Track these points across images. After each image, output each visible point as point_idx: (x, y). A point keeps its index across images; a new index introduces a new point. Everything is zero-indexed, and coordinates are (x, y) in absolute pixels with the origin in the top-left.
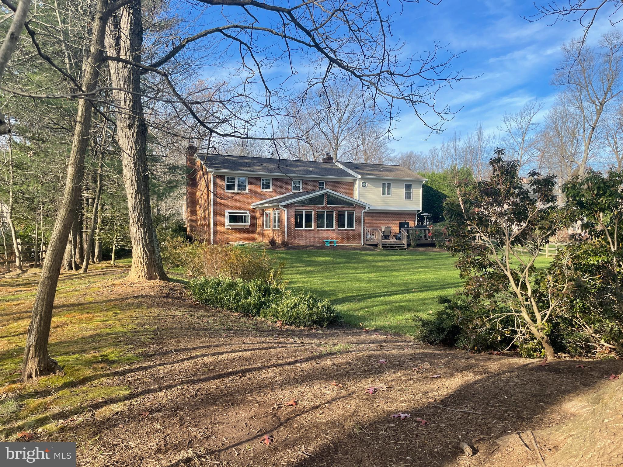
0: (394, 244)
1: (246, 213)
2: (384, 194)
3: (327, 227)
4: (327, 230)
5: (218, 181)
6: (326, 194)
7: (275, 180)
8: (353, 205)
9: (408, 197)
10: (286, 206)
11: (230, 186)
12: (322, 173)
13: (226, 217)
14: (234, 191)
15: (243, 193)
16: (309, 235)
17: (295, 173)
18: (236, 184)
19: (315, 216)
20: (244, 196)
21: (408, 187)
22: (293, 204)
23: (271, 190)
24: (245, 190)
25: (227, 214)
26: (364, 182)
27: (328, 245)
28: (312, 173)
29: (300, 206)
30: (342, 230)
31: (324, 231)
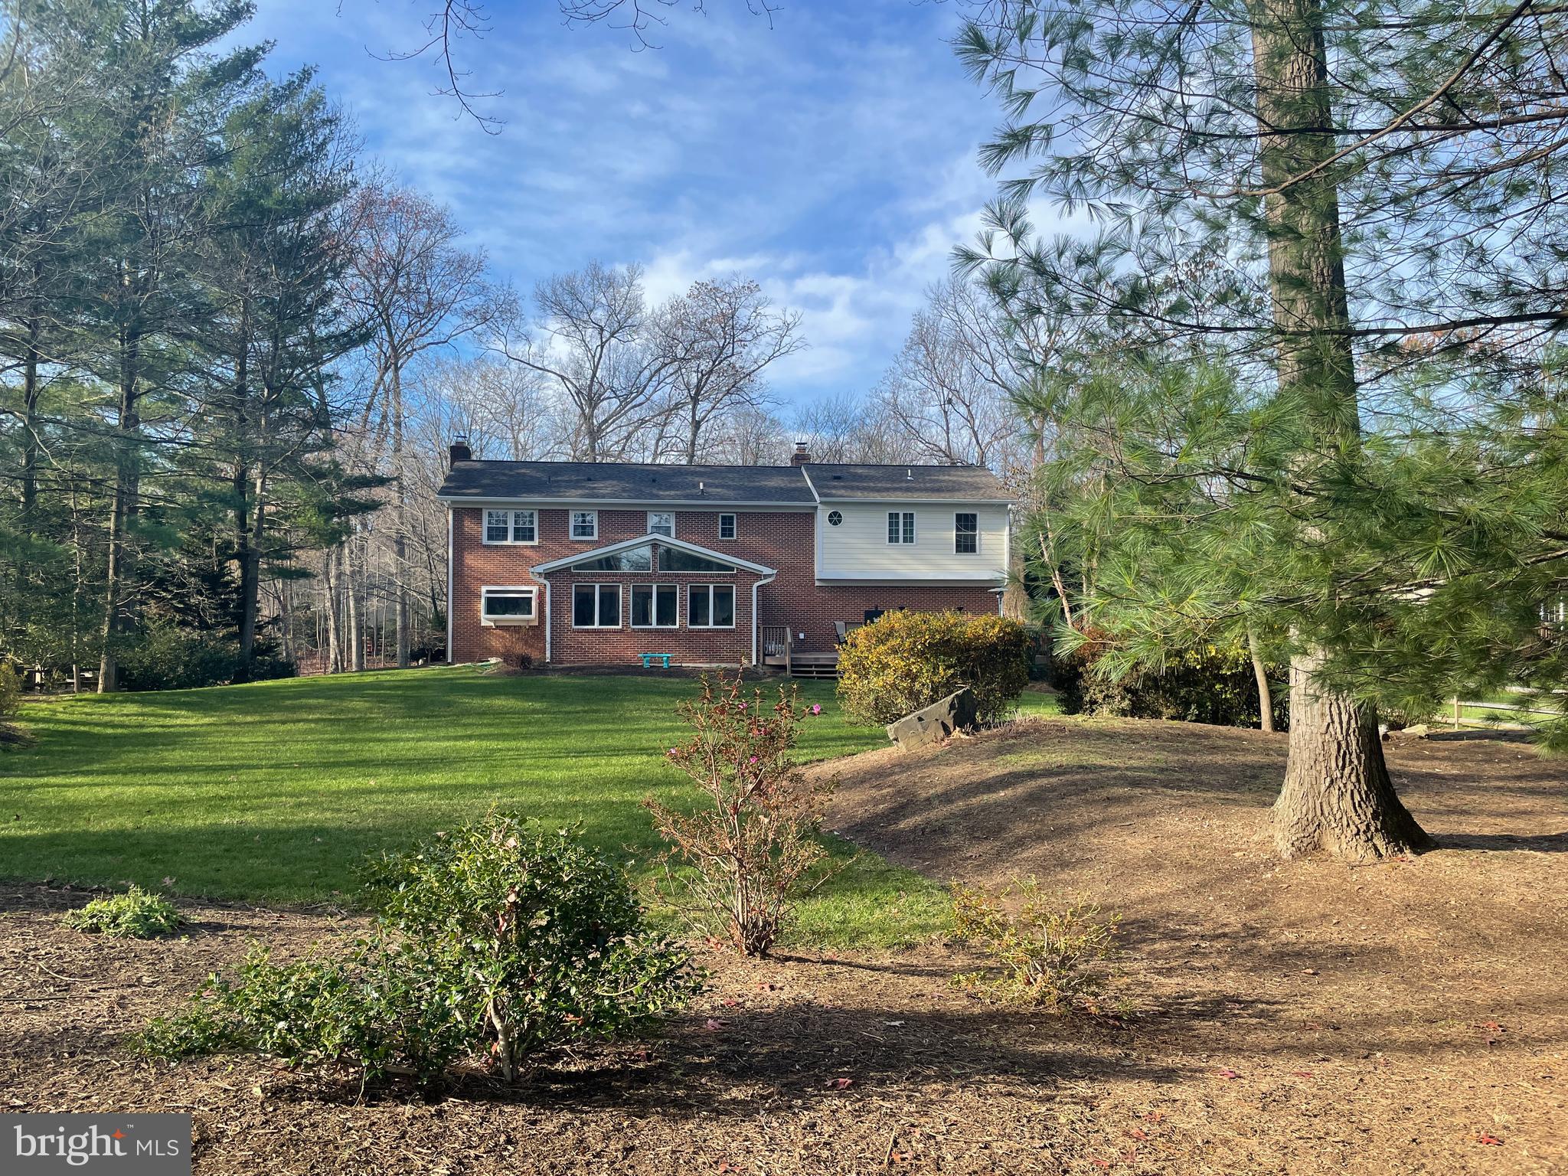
1: (531, 593)
2: (891, 539)
3: (658, 623)
4: (657, 631)
5: (467, 520)
6: (655, 545)
7: (604, 514)
8: (732, 569)
9: (966, 545)
10: (549, 575)
11: (498, 533)
12: (732, 493)
13: (483, 601)
14: (504, 543)
15: (526, 547)
16: (607, 641)
17: (658, 497)
18: (511, 526)
19: (625, 597)
20: (528, 553)
21: (966, 522)
22: (565, 571)
23: (595, 537)
24: (532, 538)
25: (484, 595)
26: (835, 513)
27: (647, 665)
28: (703, 495)
29: (586, 575)
30: (699, 631)
31: (650, 631)
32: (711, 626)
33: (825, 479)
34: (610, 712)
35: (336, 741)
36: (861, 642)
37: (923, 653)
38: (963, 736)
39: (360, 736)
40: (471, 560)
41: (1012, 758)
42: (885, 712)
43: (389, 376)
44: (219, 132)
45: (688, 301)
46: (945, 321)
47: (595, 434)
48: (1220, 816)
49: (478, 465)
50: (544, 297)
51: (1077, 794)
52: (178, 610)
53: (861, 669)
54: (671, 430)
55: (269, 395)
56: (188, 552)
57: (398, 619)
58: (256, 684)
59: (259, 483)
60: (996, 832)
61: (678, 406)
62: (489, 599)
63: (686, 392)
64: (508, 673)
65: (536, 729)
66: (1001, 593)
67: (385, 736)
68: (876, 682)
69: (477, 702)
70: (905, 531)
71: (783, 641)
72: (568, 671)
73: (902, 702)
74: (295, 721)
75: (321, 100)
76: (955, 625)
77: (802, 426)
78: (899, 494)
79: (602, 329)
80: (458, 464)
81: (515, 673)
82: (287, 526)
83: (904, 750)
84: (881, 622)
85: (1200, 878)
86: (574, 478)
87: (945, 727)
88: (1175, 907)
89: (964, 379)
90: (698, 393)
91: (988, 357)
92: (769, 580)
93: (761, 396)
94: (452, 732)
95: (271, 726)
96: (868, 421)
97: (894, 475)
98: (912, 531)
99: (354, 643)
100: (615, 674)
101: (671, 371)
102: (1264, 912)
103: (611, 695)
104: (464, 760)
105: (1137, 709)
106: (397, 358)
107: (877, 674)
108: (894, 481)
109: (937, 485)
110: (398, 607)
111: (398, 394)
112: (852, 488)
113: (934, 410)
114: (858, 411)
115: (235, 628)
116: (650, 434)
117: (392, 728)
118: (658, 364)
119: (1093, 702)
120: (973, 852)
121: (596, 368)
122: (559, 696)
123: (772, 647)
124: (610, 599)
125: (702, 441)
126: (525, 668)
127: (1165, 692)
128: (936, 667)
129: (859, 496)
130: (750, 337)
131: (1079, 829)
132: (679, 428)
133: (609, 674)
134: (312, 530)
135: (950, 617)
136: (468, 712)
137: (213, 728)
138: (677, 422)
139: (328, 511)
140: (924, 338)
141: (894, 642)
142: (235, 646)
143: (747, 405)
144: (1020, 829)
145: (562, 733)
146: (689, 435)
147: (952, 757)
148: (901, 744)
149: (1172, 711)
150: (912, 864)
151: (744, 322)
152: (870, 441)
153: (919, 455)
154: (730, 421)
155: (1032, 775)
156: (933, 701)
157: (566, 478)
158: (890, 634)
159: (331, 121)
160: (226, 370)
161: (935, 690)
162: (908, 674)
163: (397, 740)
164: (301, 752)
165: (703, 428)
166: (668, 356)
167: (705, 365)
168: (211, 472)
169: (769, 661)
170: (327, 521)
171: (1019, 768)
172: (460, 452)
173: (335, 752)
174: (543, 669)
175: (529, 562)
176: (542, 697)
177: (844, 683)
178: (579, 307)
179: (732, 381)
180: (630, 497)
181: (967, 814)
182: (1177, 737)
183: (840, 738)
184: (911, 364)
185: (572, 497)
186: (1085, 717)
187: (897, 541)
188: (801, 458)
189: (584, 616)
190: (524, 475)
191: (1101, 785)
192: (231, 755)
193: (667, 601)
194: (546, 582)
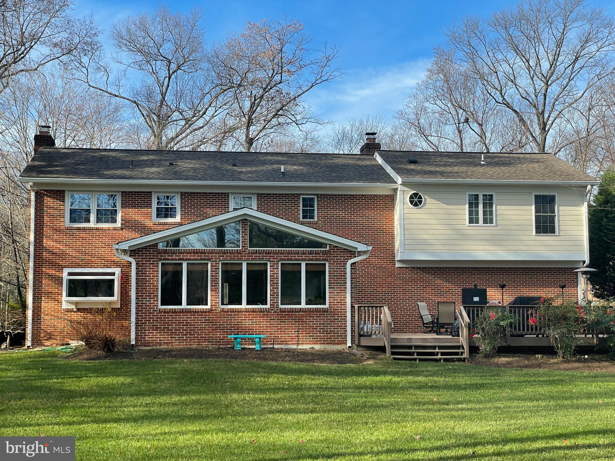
0: (434, 347)
1: (113, 274)
2: (473, 220)
3: (248, 303)
4: (247, 311)
5: (48, 201)
6: (244, 221)
7: (187, 197)
8: (325, 246)
9: (546, 226)
10: (134, 252)
11: (79, 214)
12: (312, 176)
13: (65, 283)
14: (87, 225)
15: (109, 228)
16: (195, 322)
17: (240, 179)
18: (93, 209)
19: (214, 275)
20: (110, 234)
21: (545, 203)
22: (150, 247)
23: (178, 219)
24: (114, 220)
25: (66, 278)
26: (416, 195)
27: (237, 347)
28: (284, 178)
29: (173, 253)
30: (291, 311)
31: (240, 311)
32: (303, 305)
33: (402, 163)
40: (53, 243)
49: (61, 152)
62: (70, 282)
70: (485, 213)
71: (380, 320)
80: (41, 149)
92: (363, 257)
97: (466, 160)
98: (491, 212)
108: (468, 165)
112: (430, 171)
121: (165, 93)
123: (368, 327)
124: (198, 277)
126: (110, 351)
129: (440, 178)
169: (366, 342)
172: (44, 140)
174: (128, 351)
175: (112, 244)
180: (211, 179)
185: (155, 178)
187: (479, 222)
188: (371, 146)
189: (171, 296)
193: (257, 279)
194: (131, 259)
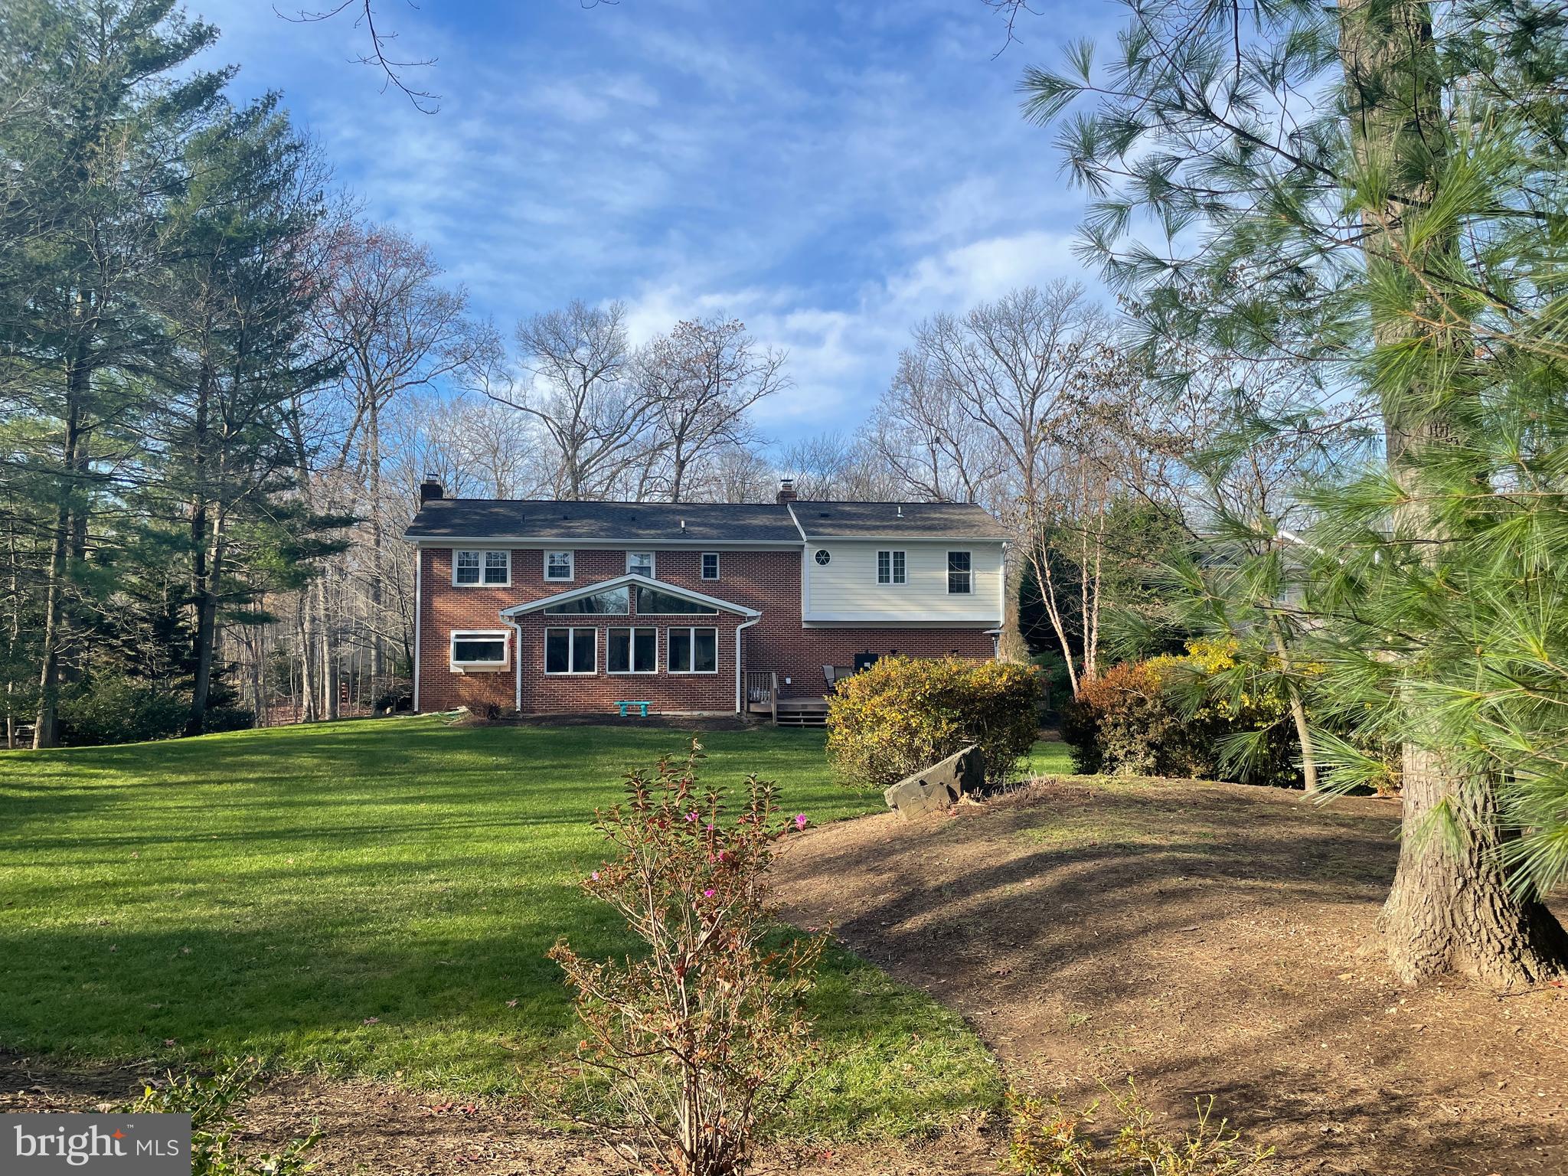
2: (883, 579)
3: (636, 669)
4: (634, 677)
5: (436, 561)
6: (633, 586)
7: (583, 556)
8: (715, 611)
9: (959, 586)
10: (519, 618)
11: (467, 573)
12: (715, 532)
13: (452, 646)
14: (475, 585)
15: (498, 589)
16: (582, 688)
17: (638, 536)
18: (482, 567)
19: (601, 641)
20: (501, 595)
21: (959, 562)
22: (537, 613)
23: (572, 578)
24: (504, 580)
25: (453, 640)
26: (823, 552)
27: (624, 714)
28: (685, 534)
29: (559, 619)
30: (680, 676)
31: (627, 677)
32: (692, 671)
33: (812, 517)
34: (579, 767)
35: (270, 805)
36: (854, 692)
37: (923, 705)
38: (973, 803)
39: (298, 798)
40: (440, 603)
41: (1035, 833)
42: (883, 773)
43: (367, 415)
44: (178, 159)
45: (672, 340)
46: (932, 359)
47: (578, 475)
48: (1307, 919)
49: (449, 504)
50: (527, 337)
51: (1122, 886)
52: (129, 658)
53: (854, 724)
54: (655, 470)
55: (229, 432)
56: (142, 596)
57: (373, 664)
58: (203, 738)
59: (216, 523)
60: (1025, 936)
61: (662, 446)
62: (458, 645)
63: (670, 433)
64: (474, 724)
65: (496, 788)
66: (996, 635)
67: (328, 798)
68: (871, 739)
69: (435, 757)
70: (896, 571)
71: (767, 686)
72: (538, 722)
73: (900, 761)
74: (232, 782)
75: (285, 125)
76: (958, 673)
77: (789, 465)
78: (890, 532)
79: (585, 369)
80: (428, 503)
81: (482, 723)
82: (246, 568)
83: (905, 819)
84: (878, 670)
85: (1302, 1013)
86: (550, 517)
87: (951, 792)
88: (1280, 1061)
89: (951, 418)
90: (682, 433)
91: (975, 395)
92: (754, 622)
93: (746, 435)
94: (404, 793)
95: (206, 787)
96: (854, 460)
97: (883, 512)
98: (903, 571)
99: (327, 690)
100: (589, 724)
101: (656, 410)
102: (1400, 1067)
103: (584, 747)
104: (407, 828)
105: (1163, 767)
106: (375, 398)
107: (872, 730)
108: (883, 519)
109: (929, 523)
110: (373, 652)
111: (376, 434)
112: (840, 526)
113: (921, 449)
114: (844, 451)
115: (190, 677)
116: (634, 475)
117: (340, 788)
118: (642, 403)
119: (1114, 759)
120: (1002, 965)
121: (579, 407)
122: (527, 749)
123: (756, 694)
124: (584, 645)
125: (687, 481)
126: (493, 718)
127: (1194, 747)
128: (938, 720)
129: (848, 535)
130: (734, 377)
131: (1132, 935)
132: (664, 468)
133: (583, 724)
134: (272, 572)
135: (951, 664)
136: (425, 770)
137: (140, 790)
138: (661, 461)
139: (292, 553)
140: (911, 377)
141: (890, 693)
142: (188, 695)
143: (733, 445)
144: (1057, 936)
145: (525, 792)
146: (674, 475)
147: (963, 833)
148: (900, 812)
149: (1201, 769)
150: (923, 981)
151: (728, 361)
152: (858, 481)
153: (906, 492)
154: (716, 461)
155: (1061, 857)
156: (935, 760)
157: (542, 517)
158: (886, 683)
159: (296, 148)
160: (185, 405)
161: (937, 746)
162: (907, 727)
163: (339, 803)
164: (226, 819)
165: (688, 467)
166: (652, 394)
167: (690, 404)
168: (169, 513)
169: (753, 708)
170: (288, 564)
171: (1044, 848)
172: (431, 490)
173: (265, 819)
174: (512, 719)
175: (502, 605)
176: (507, 751)
177: (836, 738)
178: (562, 346)
179: (717, 421)
180: (607, 537)
181: (987, 911)
182: (1218, 803)
183: (831, 798)
184: (898, 403)
185: (547, 536)
186: (1107, 778)
187: (888, 580)
188: (787, 495)
189: (557, 662)
190: (497, 514)
191: (1147, 873)
192: (146, 824)
193: (645, 645)
194: (517, 626)
